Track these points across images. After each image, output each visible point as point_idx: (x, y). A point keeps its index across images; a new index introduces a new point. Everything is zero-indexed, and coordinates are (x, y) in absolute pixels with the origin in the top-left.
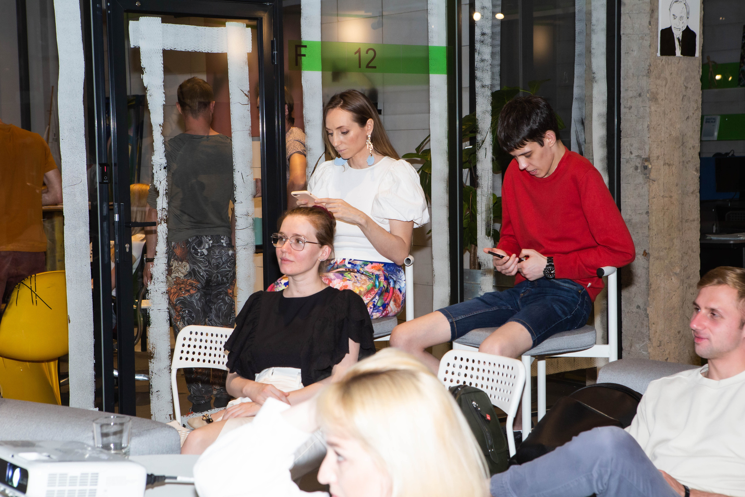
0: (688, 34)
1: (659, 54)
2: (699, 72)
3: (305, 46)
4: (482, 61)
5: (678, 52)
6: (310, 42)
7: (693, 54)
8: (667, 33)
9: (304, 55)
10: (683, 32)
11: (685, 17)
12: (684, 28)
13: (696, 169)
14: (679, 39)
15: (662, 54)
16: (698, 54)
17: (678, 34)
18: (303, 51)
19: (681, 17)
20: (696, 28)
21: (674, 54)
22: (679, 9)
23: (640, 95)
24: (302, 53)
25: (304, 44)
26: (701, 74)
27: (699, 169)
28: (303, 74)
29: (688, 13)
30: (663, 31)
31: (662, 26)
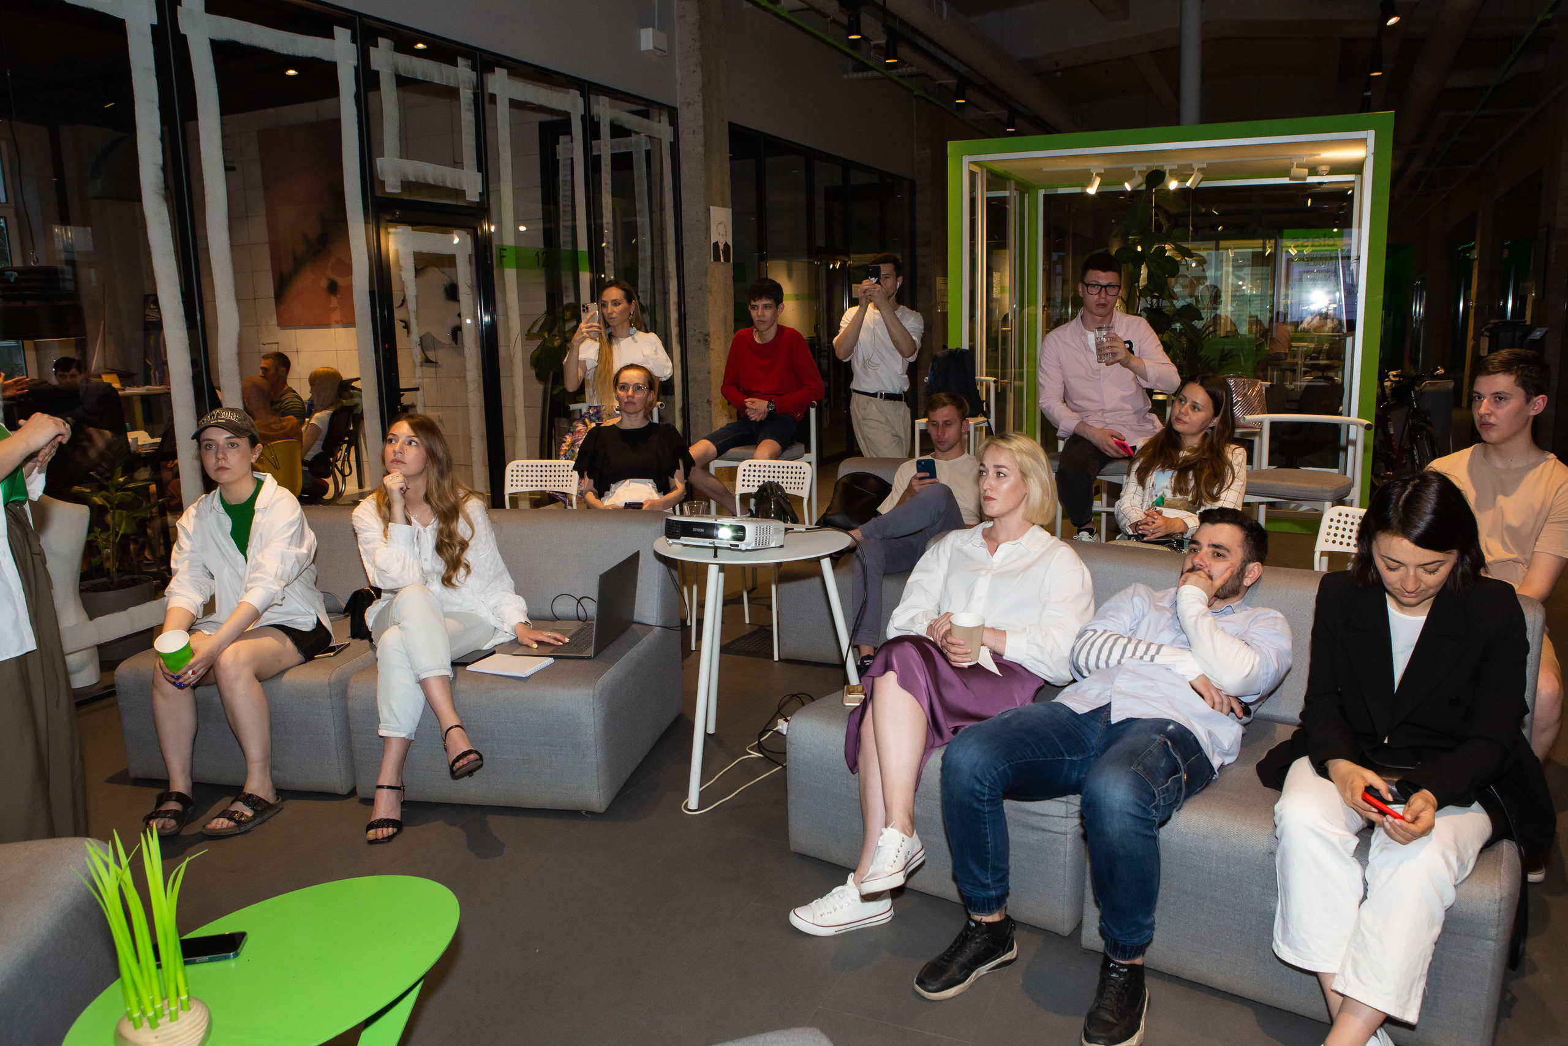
0: (726, 245)
1: (712, 260)
2: (732, 273)
4: (609, 262)
5: (722, 259)
7: (730, 261)
8: (716, 245)
10: (724, 245)
11: (724, 235)
12: (724, 243)
14: (722, 250)
15: (714, 260)
16: (731, 261)
17: (721, 246)
19: (722, 235)
20: (730, 244)
21: (720, 261)
22: (721, 228)
23: (700, 289)
26: (734, 274)
29: (725, 232)
30: (714, 244)
31: (713, 241)
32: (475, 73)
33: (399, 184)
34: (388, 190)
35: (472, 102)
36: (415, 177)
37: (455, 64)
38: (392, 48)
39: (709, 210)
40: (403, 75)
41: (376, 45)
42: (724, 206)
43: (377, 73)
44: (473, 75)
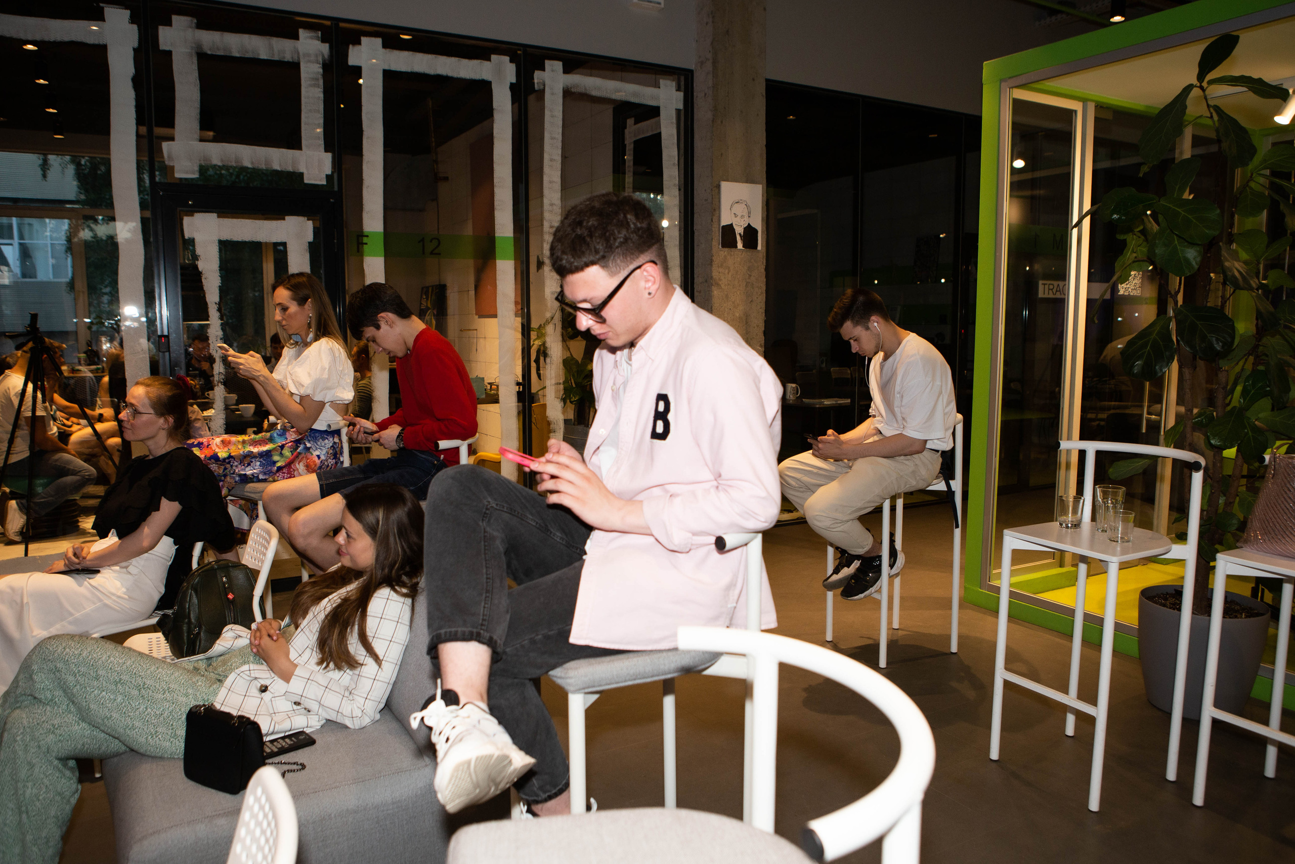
0: (750, 230)
1: (720, 246)
2: (763, 262)
3: (367, 236)
5: (740, 245)
6: (370, 232)
7: (755, 247)
8: (729, 230)
9: (366, 244)
10: (745, 229)
11: (746, 216)
12: (745, 226)
13: (761, 345)
14: (740, 234)
15: (724, 246)
17: (739, 230)
18: (365, 240)
19: (742, 216)
21: (736, 247)
22: (740, 209)
24: (364, 242)
25: (366, 234)
26: (765, 264)
27: (763, 344)
28: (365, 260)
29: (749, 213)
30: (724, 227)
32: (327, 45)
33: (197, 168)
34: (177, 175)
35: (320, 77)
36: (222, 161)
37: (296, 37)
38: (194, 25)
39: (719, 187)
40: (209, 52)
41: (169, 23)
42: (749, 180)
43: (169, 53)
44: (325, 48)
